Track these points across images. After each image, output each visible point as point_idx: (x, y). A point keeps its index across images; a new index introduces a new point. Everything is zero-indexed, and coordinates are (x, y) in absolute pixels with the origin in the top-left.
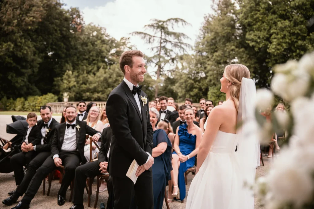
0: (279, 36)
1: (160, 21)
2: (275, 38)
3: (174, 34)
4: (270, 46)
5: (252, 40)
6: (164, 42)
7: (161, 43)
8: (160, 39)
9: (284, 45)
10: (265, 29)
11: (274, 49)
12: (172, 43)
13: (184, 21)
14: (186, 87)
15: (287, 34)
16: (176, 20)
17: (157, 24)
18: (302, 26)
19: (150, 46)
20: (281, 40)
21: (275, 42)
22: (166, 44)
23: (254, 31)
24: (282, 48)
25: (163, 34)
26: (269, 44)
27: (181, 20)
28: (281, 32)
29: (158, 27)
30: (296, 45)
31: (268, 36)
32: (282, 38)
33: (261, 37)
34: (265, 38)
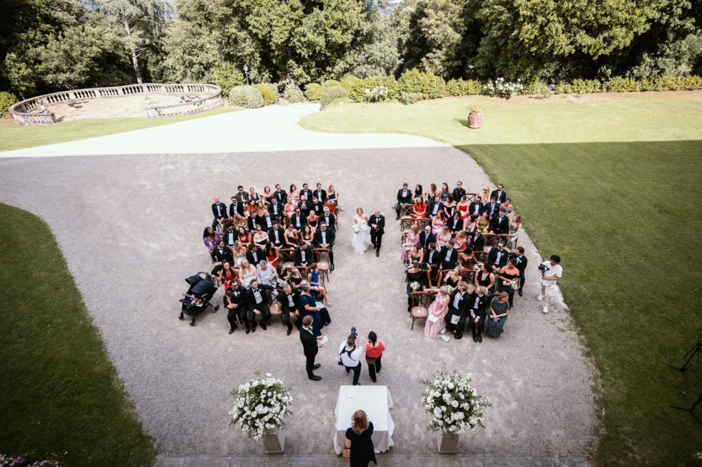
2: (276, 26)
4: (273, 34)
5: (254, 27)
15: (287, 20)
18: (299, 10)
20: (283, 28)
21: (277, 31)
26: (272, 32)
30: (296, 30)
31: (269, 22)
32: (283, 26)
33: (262, 24)
34: (266, 25)
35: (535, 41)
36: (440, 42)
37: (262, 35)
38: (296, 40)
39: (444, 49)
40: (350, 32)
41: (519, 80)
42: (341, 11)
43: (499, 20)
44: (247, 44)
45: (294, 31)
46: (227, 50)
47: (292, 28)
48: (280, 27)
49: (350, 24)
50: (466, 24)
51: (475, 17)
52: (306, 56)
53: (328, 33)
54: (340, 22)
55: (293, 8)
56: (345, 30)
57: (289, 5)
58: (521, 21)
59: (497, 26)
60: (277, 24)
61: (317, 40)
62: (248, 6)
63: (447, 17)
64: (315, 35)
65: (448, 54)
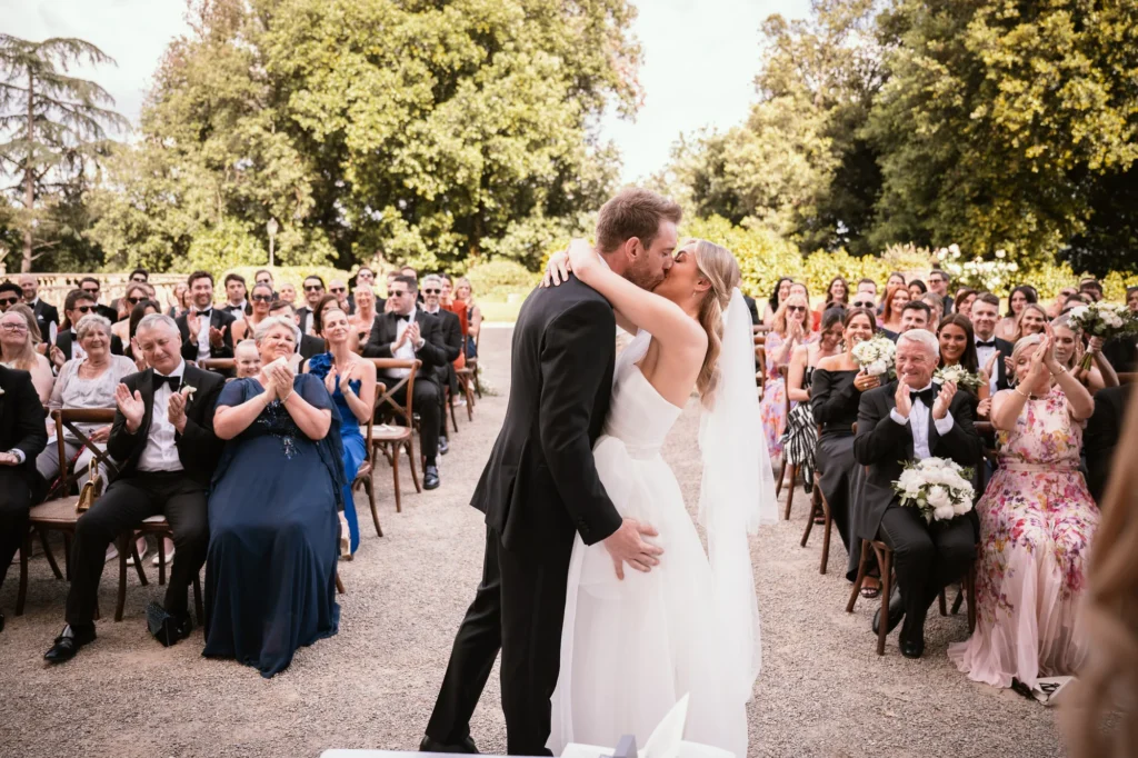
0: (370, 107)
1: (24, 44)
2: (362, 112)
3: (73, 84)
4: (351, 130)
5: (306, 114)
6: (41, 103)
7: (32, 107)
8: (27, 95)
9: (383, 128)
10: (337, 89)
11: (360, 137)
12: (63, 108)
13: (97, 51)
14: (126, 231)
15: (390, 103)
16: (74, 45)
17: (13, 50)
18: (423, 85)
20: (377, 117)
21: (362, 120)
22: (48, 109)
23: (310, 92)
24: (378, 136)
25: (35, 82)
26: (349, 126)
27: (86, 44)
28: (376, 99)
29: (19, 60)
30: (410, 130)
31: (345, 105)
32: (379, 112)
33: (327, 107)
34: (338, 110)
35: (1037, 130)
36: (774, 192)
37: (325, 136)
38: (406, 151)
39: (787, 207)
40: (547, 150)
41: (1000, 254)
42: (526, 103)
43: (929, 95)
44: (283, 161)
45: (404, 133)
46: (232, 185)
47: (401, 122)
48: (371, 114)
49: (547, 131)
50: (837, 154)
51: (857, 136)
52: (430, 197)
53: (490, 143)
54: (521, 125)
55: (409, 81)
56: (534, 146)
57: (400, 74)
58: (991, 80)
59: (924, 113)
60: (364, 106)
61: (462, 153)
62: (300, 68)
63: (787, 139)
64: (460, 141)
65: (798, 218)
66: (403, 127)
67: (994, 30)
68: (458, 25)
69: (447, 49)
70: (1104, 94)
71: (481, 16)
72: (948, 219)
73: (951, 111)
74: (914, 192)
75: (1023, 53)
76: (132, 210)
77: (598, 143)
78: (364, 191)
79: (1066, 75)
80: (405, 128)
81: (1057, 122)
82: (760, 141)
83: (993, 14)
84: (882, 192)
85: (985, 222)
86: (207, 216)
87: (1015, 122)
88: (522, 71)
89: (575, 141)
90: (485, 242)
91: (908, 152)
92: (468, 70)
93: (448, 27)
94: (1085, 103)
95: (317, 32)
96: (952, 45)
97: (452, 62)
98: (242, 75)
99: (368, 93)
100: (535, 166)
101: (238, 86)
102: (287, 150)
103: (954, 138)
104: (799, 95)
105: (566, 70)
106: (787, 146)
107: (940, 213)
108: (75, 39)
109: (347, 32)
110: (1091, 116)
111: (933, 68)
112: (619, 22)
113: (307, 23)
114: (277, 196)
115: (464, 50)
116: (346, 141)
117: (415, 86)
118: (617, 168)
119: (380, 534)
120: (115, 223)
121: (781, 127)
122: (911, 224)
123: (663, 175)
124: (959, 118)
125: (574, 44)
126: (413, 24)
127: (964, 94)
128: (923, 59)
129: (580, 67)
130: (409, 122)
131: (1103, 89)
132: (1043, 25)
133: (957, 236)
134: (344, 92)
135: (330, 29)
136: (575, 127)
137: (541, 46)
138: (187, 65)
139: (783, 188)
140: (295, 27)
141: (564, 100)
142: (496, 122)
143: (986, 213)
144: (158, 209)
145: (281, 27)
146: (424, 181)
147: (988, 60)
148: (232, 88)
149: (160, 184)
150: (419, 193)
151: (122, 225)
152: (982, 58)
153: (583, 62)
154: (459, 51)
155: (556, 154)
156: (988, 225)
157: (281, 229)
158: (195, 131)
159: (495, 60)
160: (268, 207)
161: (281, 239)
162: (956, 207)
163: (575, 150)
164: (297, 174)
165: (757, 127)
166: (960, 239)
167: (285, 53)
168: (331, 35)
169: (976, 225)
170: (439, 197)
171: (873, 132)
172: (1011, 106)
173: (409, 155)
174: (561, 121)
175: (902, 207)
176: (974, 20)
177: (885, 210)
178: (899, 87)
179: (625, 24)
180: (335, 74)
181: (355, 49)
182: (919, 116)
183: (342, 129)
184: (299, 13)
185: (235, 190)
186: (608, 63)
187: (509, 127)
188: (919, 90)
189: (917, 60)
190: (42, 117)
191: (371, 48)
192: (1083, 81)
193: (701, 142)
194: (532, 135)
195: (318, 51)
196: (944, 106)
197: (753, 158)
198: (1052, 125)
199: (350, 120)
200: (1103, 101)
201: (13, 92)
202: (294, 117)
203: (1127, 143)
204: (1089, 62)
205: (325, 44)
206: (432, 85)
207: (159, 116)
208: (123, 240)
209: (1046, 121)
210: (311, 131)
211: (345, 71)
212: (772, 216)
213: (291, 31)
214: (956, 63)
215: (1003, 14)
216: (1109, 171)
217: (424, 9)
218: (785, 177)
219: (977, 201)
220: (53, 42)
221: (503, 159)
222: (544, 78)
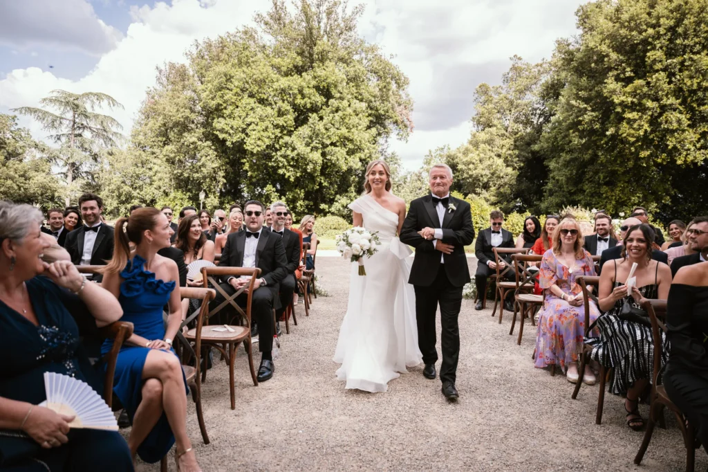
0: (259, 128)
1: (71, 95)
2: (254, 130)
3: (96, 116)
4: (248, 141)
5: (222, 131)
6: (80, 128)
7: (74, 129)
8: (72, 123)
9: (266, 140)
10: (240, 117)
11: (252, 144)
12: (91, 130)
13: (113, 100)
14: (119, 197)
15: (270, 126)
16: (99, 96)
17: (65, 98)
18: (289, 116)
19: (54, 132)
20: (262, 133)
21: (254, 135)
22: (83, 131)
23: (225, 118)
24: (263, 144)
25: (76, 116)
26: (246, 138)
27: (107, 96)
28: (262, 123)
29: (67, 104)
30: (281, 141)
31: (245, 127)
32: (263, 131)
33: (235, 127)
34: (240, 129)
35: (646, 141)
36: (485, 180)
37: (232, 143)
38: (279, 153)
39: (493, 188)
40: (358, 155)
41: (622, 214)
42: (347, 128)
43: (580, 123)
44: (208, 158)
45: (278, 143)
46: (180, 171)
47: (276, 137)
48: (259, 132)
49: (358, 144)
50: (521, 159)
51: (533, 149)
52: (292, 179)
53: (327, 150)
54: (344, 141)
55: (281, 113)
56: (351, 153)
57: (276, 110)
58: (618, 112)
59: (577, 133)
60: (255, 128)
61: (311, 155)
62: (219, 105)
63: (492, 151)
64: (309, 149)
65: (499, 194)
66: (277, 139)
67: (620, 84)
68: (310, 84)
69: (303, 96)
70: (686, 120)
71: (323, 79)
72: (589, 194)
73: (592, 132)
74: (568, 179)
75: (637, 97)
76: (122, 185)
77: (386, 154)
78: (254, 175)
79: (664, 108)
80: (278, 141)
81: (658, 137)
82: (477, 152)
83: (618, 75)
84: (549, 179)
85: (612, 196)
86: (165, 188)
87: (633, 136)
88: (345, 110)
89: (374, 151)
90: (323, 206)
91: (565, 157)
92: (315, 109)
93: (304, 84)
94: (675, 125)
95: (230, 85)
96: (593, 93)
97: (306, 105)
98: (186, 109)
99: (258, 120)
100: (351, 164)
101: (183, 114)
102: (211, 152)
103: (595, 147)
104: (499, 126)
105: (370, 112)
106: (493, 154)
107: (585, 191)
108: (100, 93)
109: (247, 86)
110: (678, 134)
111: (582, 107)
112: (399, 86)
113: (224, 79)
114: (205, 178)
115: (313, 98)
116: (245, 146)
117: (285, 117)
118: (397, 167)
119: (206, 441)
120: (113, 192)
121: (489, 145)
122: (567, 198)
123: (421, 173)
124: (597, 135)
125: (374, 97)
126: (284, 82)
127: (600, 121)
128: (576, 102)
129: (377, 110)
130: (281, 137)
131: (686, 117)
132: (649, 80)
133: (595, 204)
134: (244, 119)
135: (236, 83)
136: (374, 144)
137: (356, 97)
138: (156, 103)
139: (490, 178)
140: (217, 81)
141: (369, 127)
142: (330, 138)
143: (612, 191)
144: (137, 185)
145: (209, 82)
146: (288, 171)
147: (616, 101)
148: (180, 115)
149: (139, 171)
150: (286, 177)
151: (116, 193)
152: (613, 100)
153: (379, 107)
154: (310, 98)
155: (363, 157)
156: (614, 198)
157: (207, 197)
158: (161, 142)
159: (329, 103)
160: (200, 184)
161: (206, 202)
162: (594, 187)
163: (373, 156)
164: (216, 165)
165: (476, 145)
166: (597, 206)
167: (211, 96)
168: (237, 87)
169: (607, 197)
170: (297, 179)
171: (542, 147)
172: (631, 127)
173: (281, 156)
174: (366, 139)
175: (560, 187)
176: (607, 78)
177: (550, 190)
178: (561, 118)
179: (402, 88)
180: (239, 109)
181: (251, 96)
182: (574, 135)
183: (242, 140)
184: (219, 74)
185: (182, 174)
186: (393, 108)
187: (338, 141)
188: (573, 120)
189: (573, 102)
190: (80, 135)
191: (260, 95)
192: (674, 113)
193: (441, 156)
194: (350, 146)
195: (229, 96)
196: (588, 128)
197: (474, 161)
198: (655, 138)
199: (247, 134)
200: (686, 125)
201: (64, 121)
202: (215, 132)
203: (699, 149)
204: (678, 101)
205: (234, 91)
206: (294, 116)
207: (142, 133)
208: (117, 201)
209: (651, 137)
210: (224, 141)
211: (245, 107)
212: (485, 194)
213: (214, 84)
214: (595, 104)
215: (625, 75)
216: (687, 166)
217: (291, 74)
218: (492, 171)
219: (607, 184)
220: (87, 95)
221: (334, 158)
222: (357, 115)
